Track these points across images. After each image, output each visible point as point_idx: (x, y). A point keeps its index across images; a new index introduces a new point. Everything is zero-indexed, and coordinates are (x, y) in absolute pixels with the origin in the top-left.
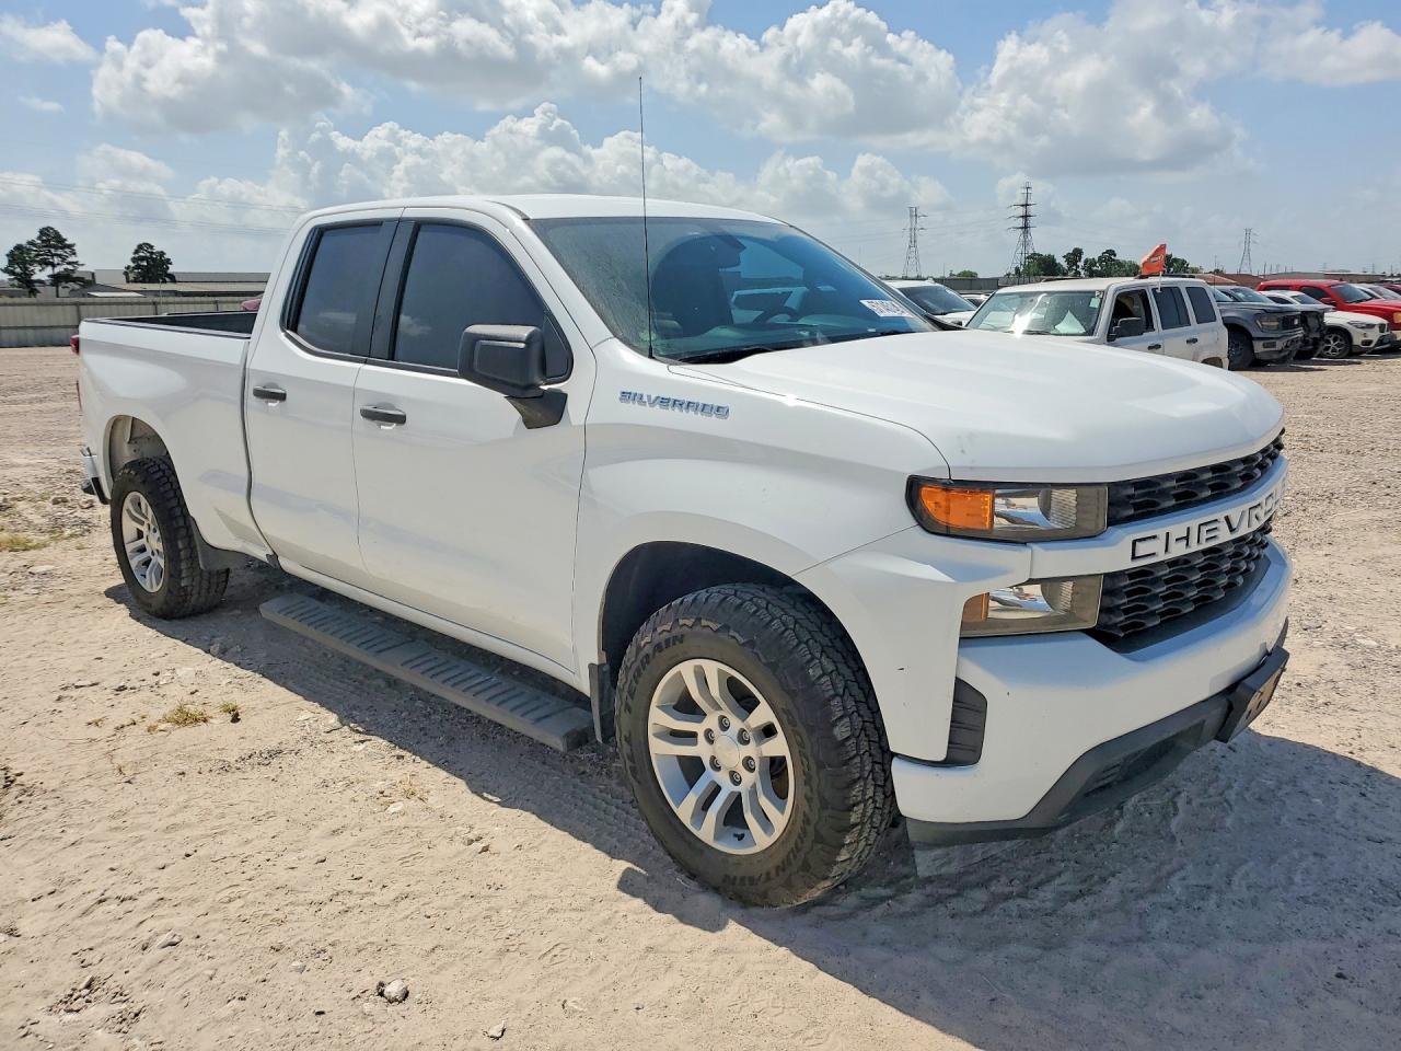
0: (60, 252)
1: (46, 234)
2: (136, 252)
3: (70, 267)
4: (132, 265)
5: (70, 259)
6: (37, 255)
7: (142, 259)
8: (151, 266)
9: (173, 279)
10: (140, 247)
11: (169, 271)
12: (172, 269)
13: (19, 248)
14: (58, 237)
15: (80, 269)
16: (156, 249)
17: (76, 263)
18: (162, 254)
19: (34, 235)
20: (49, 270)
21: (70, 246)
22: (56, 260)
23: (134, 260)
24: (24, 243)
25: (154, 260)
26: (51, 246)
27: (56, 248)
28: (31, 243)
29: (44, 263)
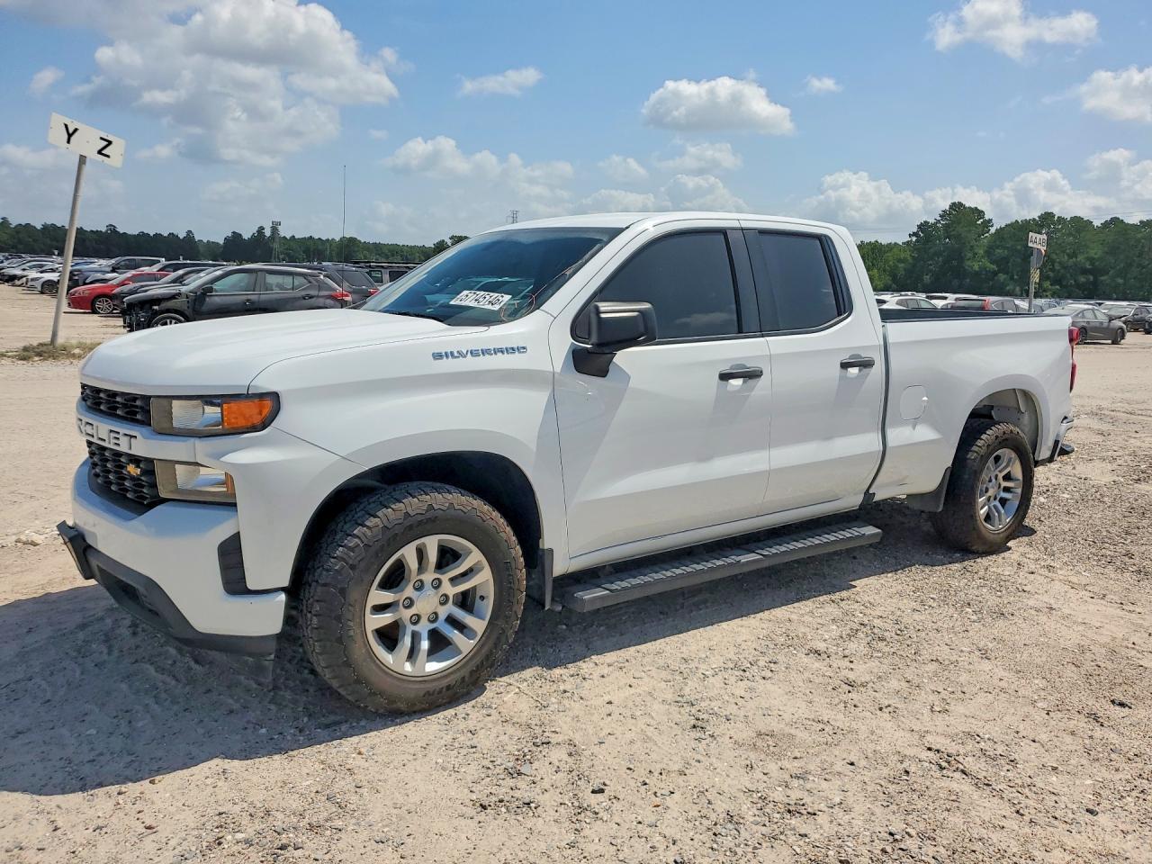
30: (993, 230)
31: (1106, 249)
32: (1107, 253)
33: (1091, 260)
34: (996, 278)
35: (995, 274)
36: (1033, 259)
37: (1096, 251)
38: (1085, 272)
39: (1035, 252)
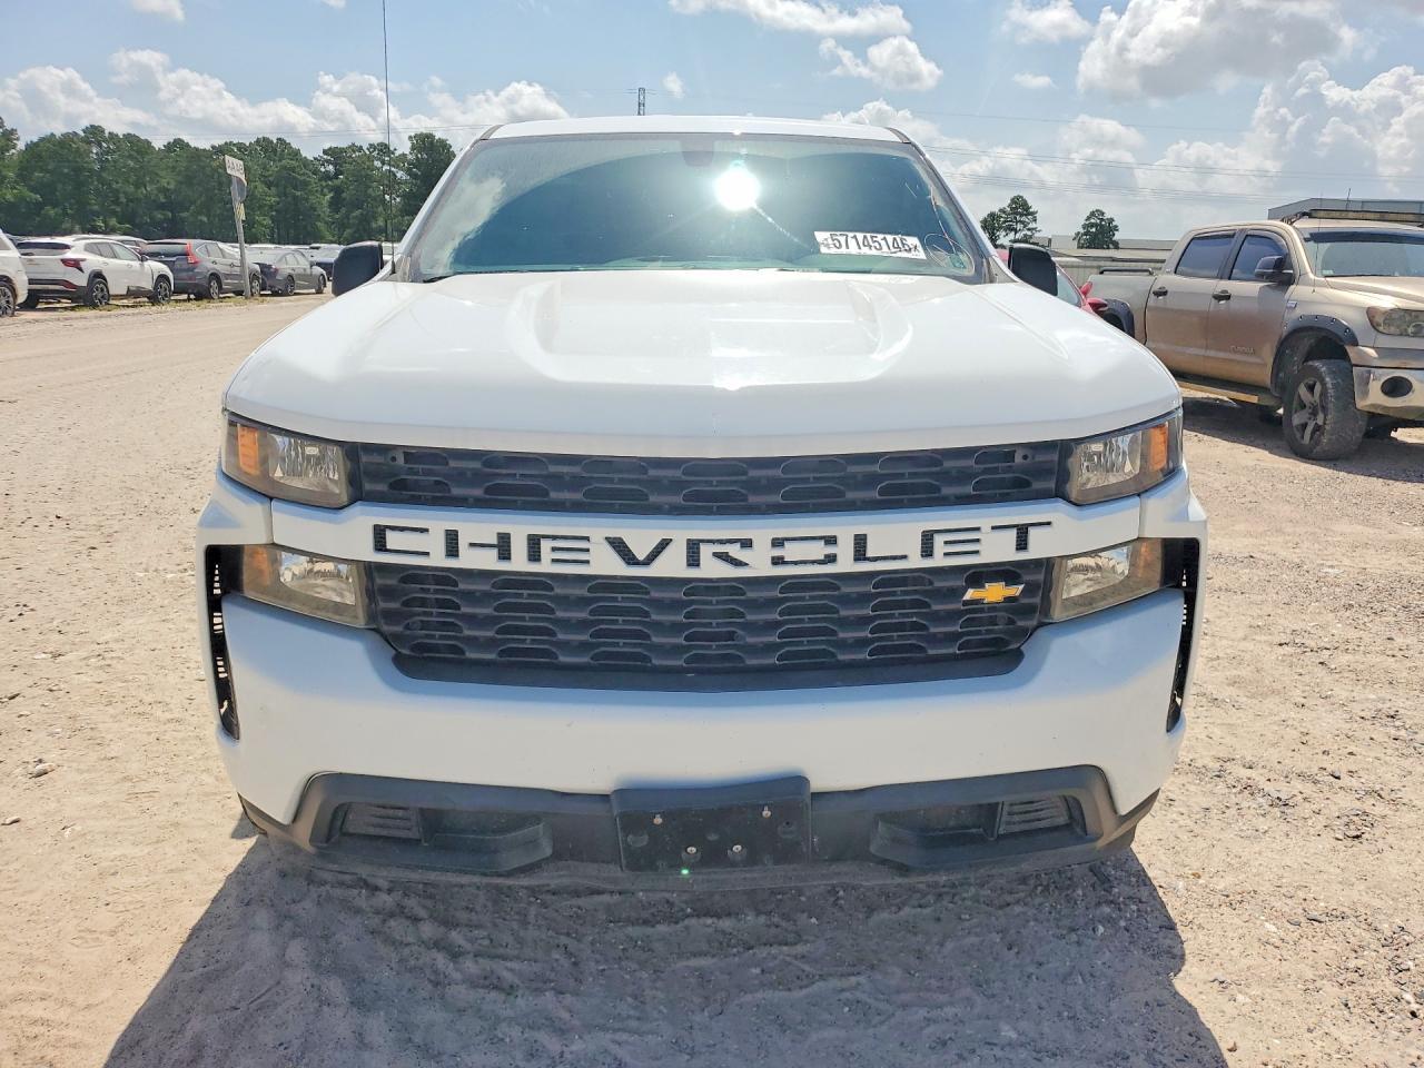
0: (1024, 218)
1: (1016, 203)
2: (1088, 218)
3: (1029, 233)
4: (1082, 231)
5: (1030, 226)
6: (1005, 222)
7: (1092, 225)
8: (1099, 233)
9: (1116, 245)
10: (1093, 214)
11: (1114, 238)
12: (1117, 236)
13: (992, 215)
14: (1025, 203)
15: (1037, 235)
16: (1107, 216)
17: (1035, 229)
18: (1112, 220)
19: (1005, 203)
20: (1012, 236)
21: (1032, 214)
22: (1019, 226)
23: (1084, 227)
24: (996, 210)
25: (1101, 226)
26: (1017, 213)
27: (1021, 215)
28: (1002, 211)
29: (1011, 229)
30: (21, 145)
31: (180, 178)
32: (181, 183)
33: (165, 191)
34: (43, 212)
35: (40, 206)
36: (234, 189)
37: (168, 181)
38: (162, 207)
39: (234, 181)
